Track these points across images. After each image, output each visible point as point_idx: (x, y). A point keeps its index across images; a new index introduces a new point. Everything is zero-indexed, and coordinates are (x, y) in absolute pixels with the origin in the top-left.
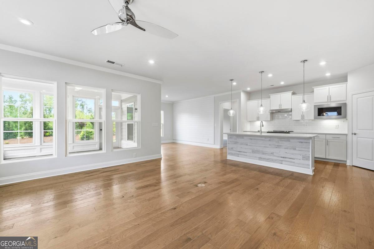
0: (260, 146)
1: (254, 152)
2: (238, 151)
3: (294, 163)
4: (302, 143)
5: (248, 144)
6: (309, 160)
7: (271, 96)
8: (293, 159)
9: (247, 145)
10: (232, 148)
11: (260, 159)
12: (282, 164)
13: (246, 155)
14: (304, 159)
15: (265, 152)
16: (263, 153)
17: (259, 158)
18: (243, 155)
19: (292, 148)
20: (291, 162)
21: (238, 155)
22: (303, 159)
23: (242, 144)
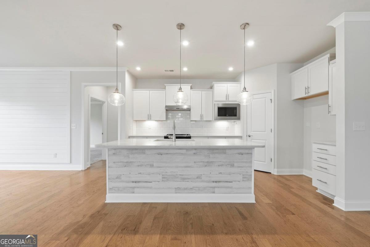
0: (177, 167)
1: (165, 178)
2: (133, 182)
3: (231, 188)
4: (242, 154)
5: (155, 165)
6: (251, 181)
7: (167, 87)
8: (230, 182)
9: (152, 166)
10: (118, 177)
11: (178, 190)
12: (214, 193)
13: (151, 188)
14: (245, 179)
15: (186, 177)
16: (184, 179)
17: (176, 188)
18: (144, 187)
19: (228, 165)
20: (228, 187)
21: (132, 190)
22: (243, 181)
23: (141, 166)
